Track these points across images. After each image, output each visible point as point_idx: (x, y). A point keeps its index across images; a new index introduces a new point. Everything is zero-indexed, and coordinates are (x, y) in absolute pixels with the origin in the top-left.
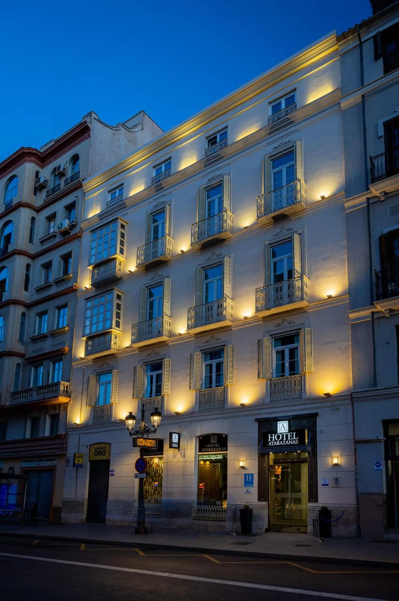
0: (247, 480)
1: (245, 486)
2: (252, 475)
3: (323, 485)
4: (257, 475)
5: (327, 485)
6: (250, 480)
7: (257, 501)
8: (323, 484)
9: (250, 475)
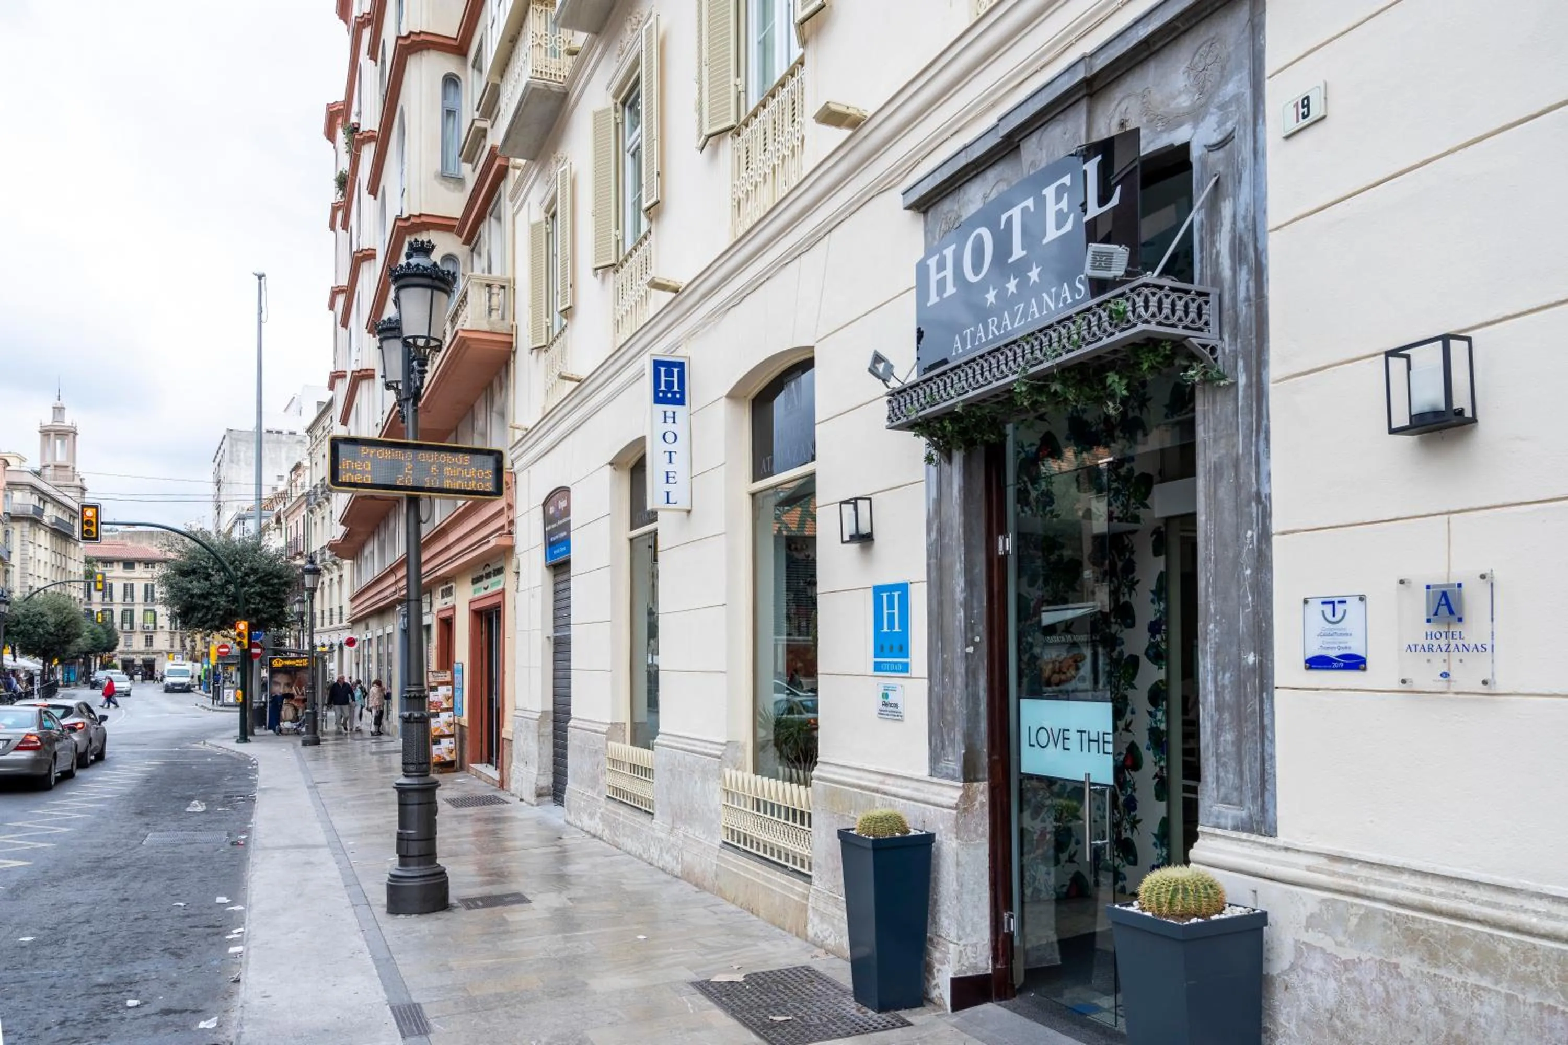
0: (886, 629)
1: (878, 667)
2: (903, 588)
3: (1317, 663)
4: (925, 586)
5: (1354, 662)
6: (897, 629)
7: (922, 770)
8: (1314, 651)
9: (896, 594)
